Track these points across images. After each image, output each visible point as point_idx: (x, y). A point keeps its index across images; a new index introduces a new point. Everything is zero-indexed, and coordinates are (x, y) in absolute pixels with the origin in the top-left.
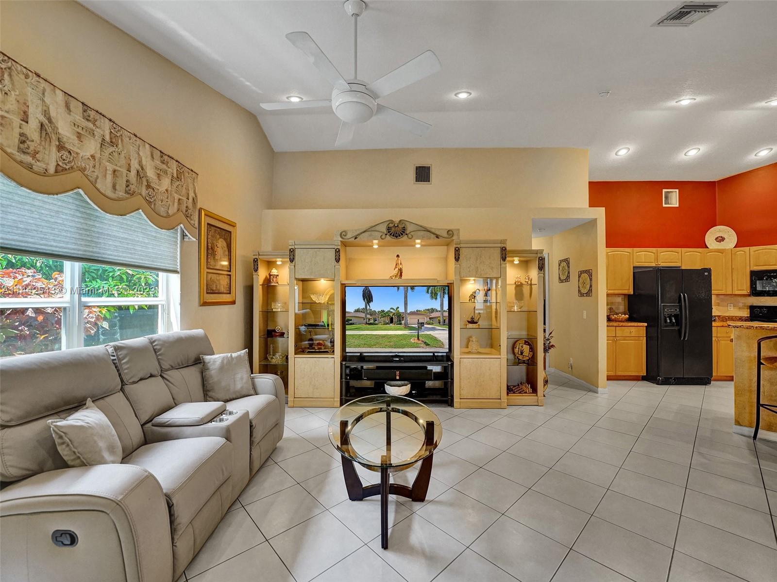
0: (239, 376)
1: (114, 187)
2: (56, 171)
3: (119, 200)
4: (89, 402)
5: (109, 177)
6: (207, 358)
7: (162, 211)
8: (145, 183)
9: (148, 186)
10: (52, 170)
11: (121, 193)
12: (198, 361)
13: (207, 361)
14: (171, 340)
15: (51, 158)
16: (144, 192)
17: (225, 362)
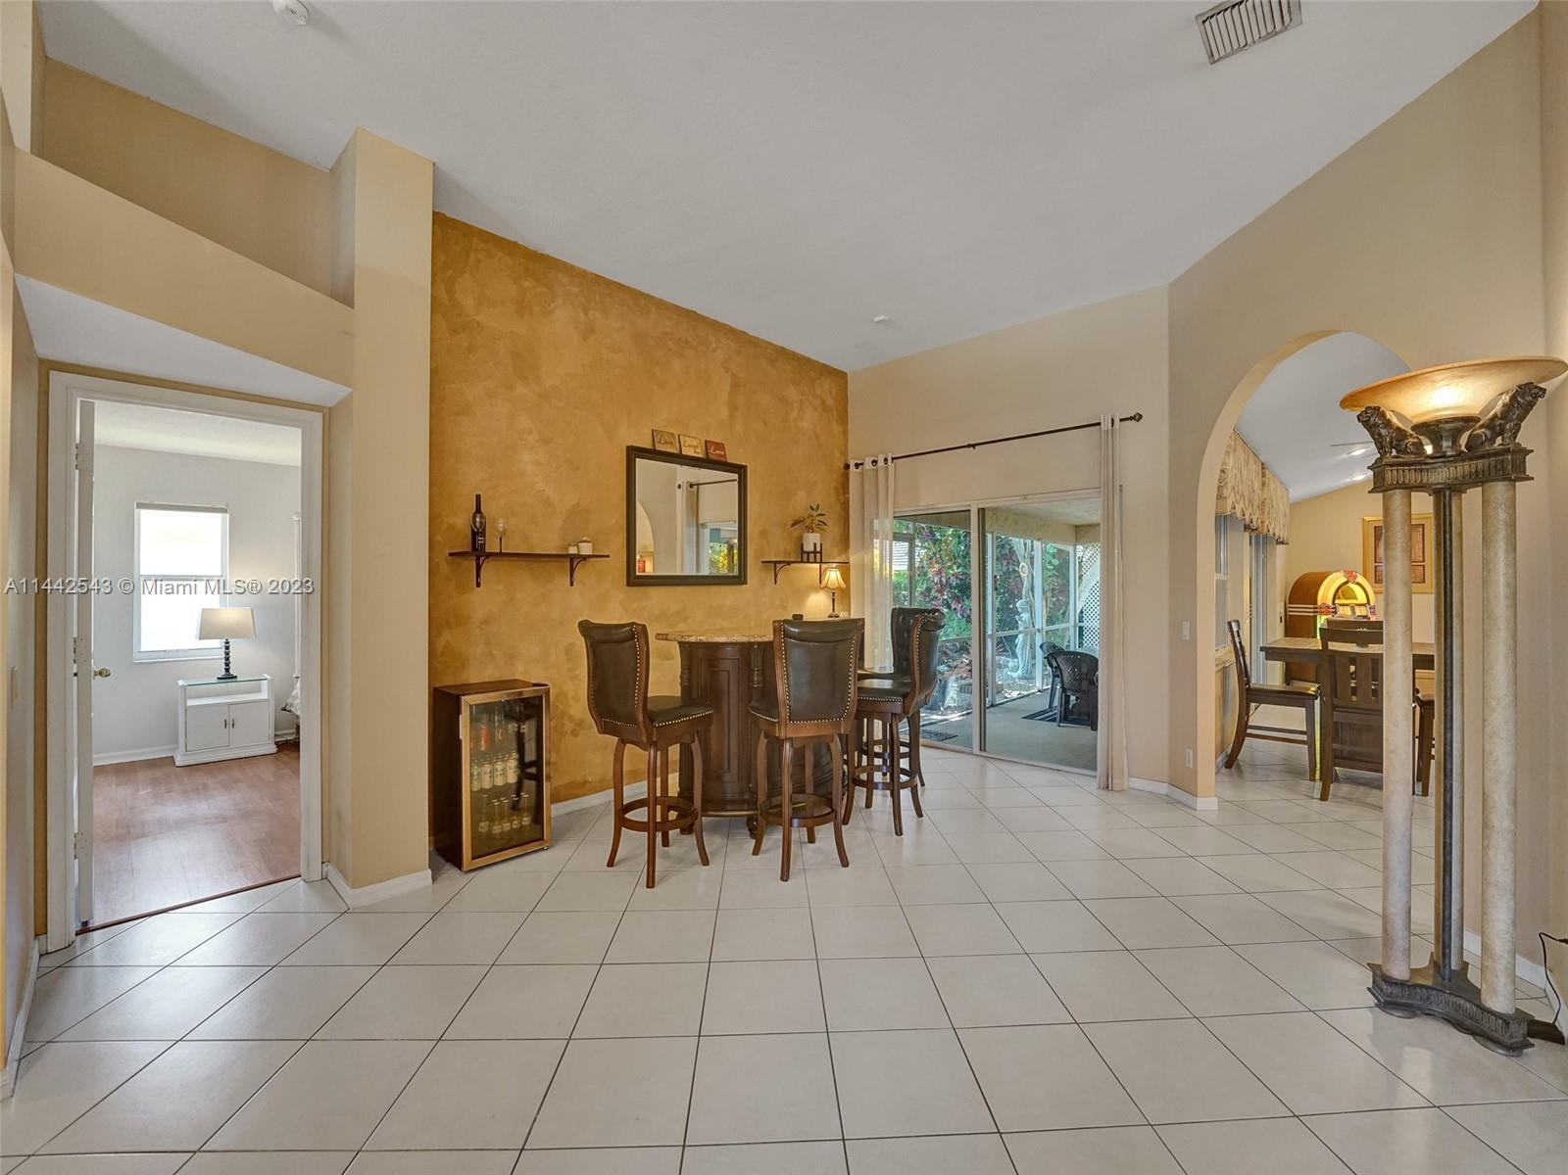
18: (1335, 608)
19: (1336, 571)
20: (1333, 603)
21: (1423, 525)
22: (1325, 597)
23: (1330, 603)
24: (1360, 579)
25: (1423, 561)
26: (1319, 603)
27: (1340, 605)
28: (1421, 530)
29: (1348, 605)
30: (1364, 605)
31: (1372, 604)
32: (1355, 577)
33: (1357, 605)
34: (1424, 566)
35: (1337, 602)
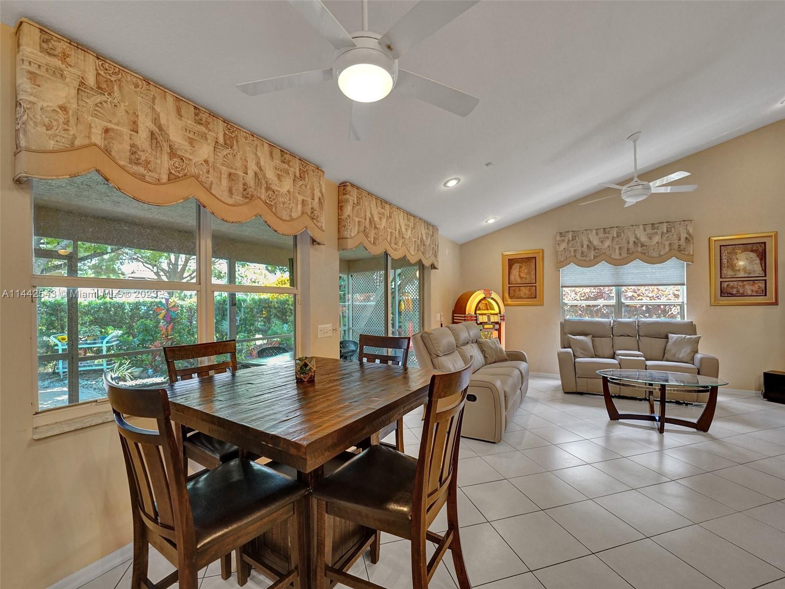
0: (684, 350)
1: (620, 254)
2: (594, 258)
3: (624, 258)
4: (590, 336)
5: (617, 251)
6: (670, 335)
7: (655, 254)
8: (640, 245)
9: (642, 246)
10: (592, 258)
11: (624, 255)
12: (667, 337)
13: (669, 337)
14: (649, 322)
15: (592, 254)
16: (640, 249)
17: (679, 340)
18: (476, 317)
19: (478, 290)
20: (475, 313)
21: (535, 257)
22: (470, 310)
23: (473, 313)
24: (494, 295)
25: (536, 283)
26: (467, 313)
27: (480, 314)
28: (534, 261)
29: (485, 314)
30: (497, 314)
31: (502, 313)
32: (490, 294)
33: (491, 314)
34: (536, 286)
35: (478, 312)
